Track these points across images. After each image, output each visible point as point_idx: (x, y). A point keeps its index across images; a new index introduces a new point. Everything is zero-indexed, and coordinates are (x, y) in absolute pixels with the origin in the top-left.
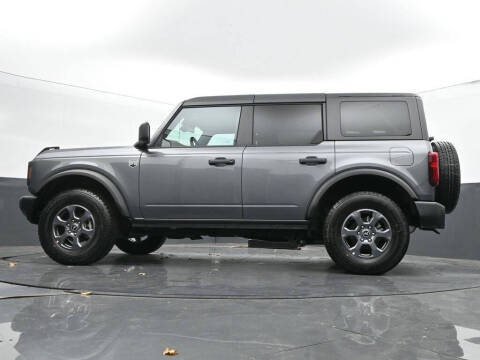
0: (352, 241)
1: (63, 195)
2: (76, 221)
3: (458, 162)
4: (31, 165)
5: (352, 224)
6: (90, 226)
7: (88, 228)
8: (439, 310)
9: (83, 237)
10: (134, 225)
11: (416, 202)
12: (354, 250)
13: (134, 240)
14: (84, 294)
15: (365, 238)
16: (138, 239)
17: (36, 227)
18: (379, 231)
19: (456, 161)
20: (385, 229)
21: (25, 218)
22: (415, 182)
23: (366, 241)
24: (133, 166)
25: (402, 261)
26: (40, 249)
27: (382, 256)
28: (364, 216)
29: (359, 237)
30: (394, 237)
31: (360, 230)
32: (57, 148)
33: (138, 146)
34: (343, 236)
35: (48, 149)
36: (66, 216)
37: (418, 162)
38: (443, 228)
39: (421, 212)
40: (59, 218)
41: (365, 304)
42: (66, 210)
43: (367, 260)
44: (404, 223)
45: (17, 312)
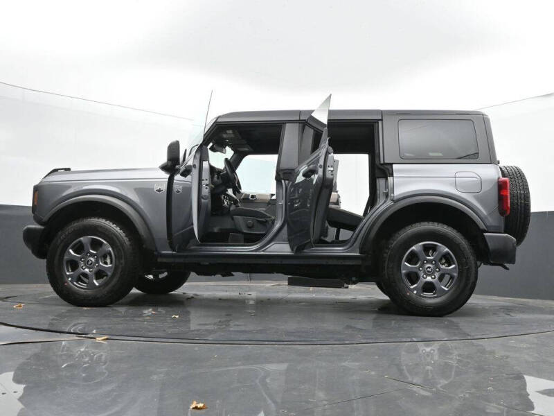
0: (413, 277)
1: (76, 225)
2: (92, 255)
3: (528, 189)
4: (37, 189)
5: (413, 258)
6: (108, 261)
7: (106, 263)
8: (507, 357)
9: (100, 274)
10: (159, 260)
11: (486, 234)
12: (415, 289)
13: (151, 277)
14: (99, 339)
15: (427, 275)
16: (156, 276)
17: (44, 262)
18: (443, 267)
19: (526, 188)
20: (449, 265)
21: (30, 251)
22: (484, 212)
23: (429, 279)
24: (159, 191)
25: (469, 301)
26: (49, 288)
27: (446, 296)
28: (427, 249)
29: (421, 274)
30: (460, 273)
31: (422, 266)
32: (68, 169)
33: (164, 168)
34: (404, 272)
35: (56, 170)
36: (79, 249)
37: (486, 188)
38: (514, 263)
39: (491, 245)
40: (71, 251)
41: (428, 349)
42: (80, 242)
43: (430, 299)
44: (472, 258)
45: (22, 360)
